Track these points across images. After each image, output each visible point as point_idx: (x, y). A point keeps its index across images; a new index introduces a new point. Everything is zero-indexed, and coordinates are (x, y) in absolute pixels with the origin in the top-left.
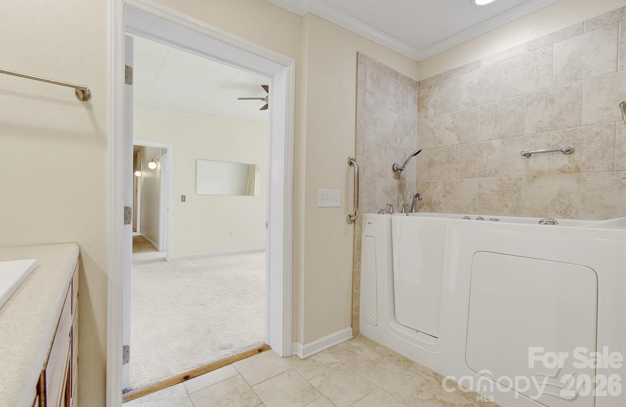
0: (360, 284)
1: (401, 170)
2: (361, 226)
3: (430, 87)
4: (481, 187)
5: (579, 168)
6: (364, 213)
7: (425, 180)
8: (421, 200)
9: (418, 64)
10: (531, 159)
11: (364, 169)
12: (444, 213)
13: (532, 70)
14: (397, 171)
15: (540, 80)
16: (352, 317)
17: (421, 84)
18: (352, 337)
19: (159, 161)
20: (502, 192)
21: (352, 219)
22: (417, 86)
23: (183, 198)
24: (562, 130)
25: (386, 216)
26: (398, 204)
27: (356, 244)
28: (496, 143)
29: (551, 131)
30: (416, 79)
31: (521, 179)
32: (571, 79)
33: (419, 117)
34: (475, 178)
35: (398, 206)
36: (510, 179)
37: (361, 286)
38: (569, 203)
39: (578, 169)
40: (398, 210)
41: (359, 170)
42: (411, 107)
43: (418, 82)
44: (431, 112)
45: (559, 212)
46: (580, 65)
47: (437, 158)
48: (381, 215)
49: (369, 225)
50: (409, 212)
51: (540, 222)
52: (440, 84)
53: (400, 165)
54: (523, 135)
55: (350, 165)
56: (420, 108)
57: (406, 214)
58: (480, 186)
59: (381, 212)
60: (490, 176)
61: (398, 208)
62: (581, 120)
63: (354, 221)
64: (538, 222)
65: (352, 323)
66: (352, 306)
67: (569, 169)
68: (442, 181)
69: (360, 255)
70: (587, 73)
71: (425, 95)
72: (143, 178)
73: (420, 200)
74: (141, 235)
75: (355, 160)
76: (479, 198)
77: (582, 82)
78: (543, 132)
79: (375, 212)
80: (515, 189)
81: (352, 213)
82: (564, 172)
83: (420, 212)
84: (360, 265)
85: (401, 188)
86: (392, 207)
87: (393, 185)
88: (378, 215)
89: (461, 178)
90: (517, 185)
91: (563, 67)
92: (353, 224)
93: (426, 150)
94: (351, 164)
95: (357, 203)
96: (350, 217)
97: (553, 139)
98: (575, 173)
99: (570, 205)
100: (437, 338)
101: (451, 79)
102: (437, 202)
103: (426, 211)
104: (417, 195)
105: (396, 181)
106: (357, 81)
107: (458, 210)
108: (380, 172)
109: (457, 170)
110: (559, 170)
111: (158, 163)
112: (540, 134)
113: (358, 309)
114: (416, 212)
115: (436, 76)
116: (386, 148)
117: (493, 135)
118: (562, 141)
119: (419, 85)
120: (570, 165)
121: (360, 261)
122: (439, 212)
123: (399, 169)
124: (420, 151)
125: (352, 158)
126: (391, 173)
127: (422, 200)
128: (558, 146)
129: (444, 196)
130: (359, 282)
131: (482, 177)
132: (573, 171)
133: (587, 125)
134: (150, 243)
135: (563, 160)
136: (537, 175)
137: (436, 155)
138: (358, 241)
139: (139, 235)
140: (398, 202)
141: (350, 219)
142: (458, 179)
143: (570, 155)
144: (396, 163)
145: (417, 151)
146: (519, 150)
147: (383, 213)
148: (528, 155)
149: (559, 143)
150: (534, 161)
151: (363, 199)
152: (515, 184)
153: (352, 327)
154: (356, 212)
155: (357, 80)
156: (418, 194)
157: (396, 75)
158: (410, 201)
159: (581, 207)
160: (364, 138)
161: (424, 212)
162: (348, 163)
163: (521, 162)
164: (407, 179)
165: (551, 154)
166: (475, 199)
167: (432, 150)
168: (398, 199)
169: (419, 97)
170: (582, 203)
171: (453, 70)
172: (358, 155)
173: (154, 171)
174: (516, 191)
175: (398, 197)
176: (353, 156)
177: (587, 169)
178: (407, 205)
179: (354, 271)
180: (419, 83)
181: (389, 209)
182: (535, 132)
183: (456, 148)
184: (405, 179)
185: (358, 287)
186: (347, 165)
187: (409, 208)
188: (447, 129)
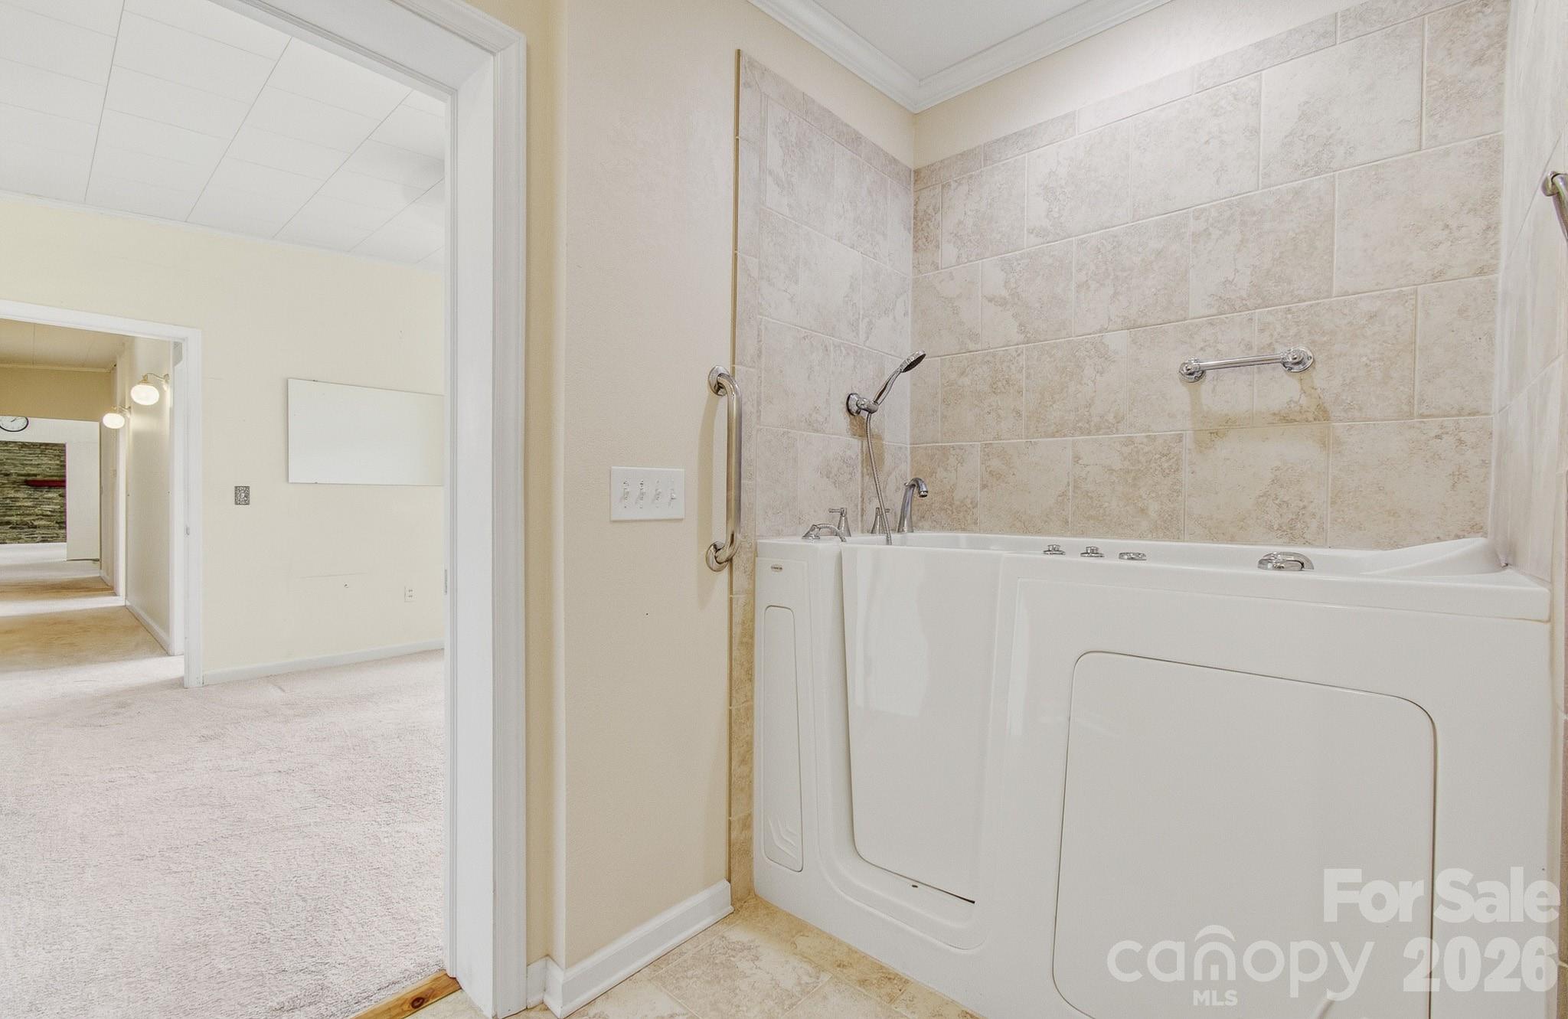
0: (752, 749)
1: (870, 412)
2: (752, 575)
3: (945, 186)
4: (1080, 462)
5: (1325, 411)
6: (762, 536)
7: (934, 442)
8: (926, 496)
9: (917, 120)
10: (1206, 385)
11: (759, 404)
12: (985, 531)
13: (1207, 142)
14: (859, 413)
15: (1227, 171)
16: (730, 846)
17: (922, 175)
18: (730, 909)
19: (167, 382)
20: (1133, 474)
21: (723, 555)
22: (912, 183)
23: (242, 495)
24: (1283, 307)
25: (828, 546)
26: (863, 509)
27: (737, 630)
28: (1118, 341)
29: (1256, 308)
30: (909, 161)
31: (1180, 438)
32: (1305, 169)
33: (917, 266)
34: (1064, 436)
35: (862, 516)
36: (1154, 439)
37: (755, 756)
38: (1301, 504)
39: (1323, 414)
40: (863, 527)
41: (744, 408)
42: (897, 239)
43: (913, 169)
44: (949, 252)
45: (1276, 527)
46: (1329, 130)
47: (966, 381)
48: (811, 543)
49: (777, 573)
50: (893, 530)
51: (1262, 563)
52: (971, 177)
53: (869, 398)
54: (1185, 319)
55: (717, 392)
56: (920, 242)
57: (884, 537)
58: (1077, 459)
59: (812, 532)
60: (1103, 431)
61: (862, 521)
62: (1331, 279)
63: (730, 560)
64: (1257, 562)
65: (730, 868)
66: (730, 816)
67: (1301, 412)
68: (979, 443)
69: (751, 662)
70: (1345, 153)
71: (931, 208)
72: (131, 434)
73: (923, 496)
74: (128, 604)
75: (730, 378)
76: (1074, 492)
77: (1334, 176)
78: (1235, 311)
79: (795, 535)
80: (1165, 465)
81: (722, 538)
82: (1288, 421)
83: (922, 528)
84: (752, 690)
85: (872, 461)
86: (846, 519)
87: (848, 453)
88: (804, 543)
89: (1027, 437)
90: (1172, 455)
91: (1286, 137)
92: (726, 571)
93: (937, 358)
94: (718, 388)
95: (735, 509)
96: (717, 550)
97: (1262, 331)
98: (1317, 422)
99: (1304, 507)
100: (973, 902)
101: (1001, 163)
102: (968, 501)
103: (937, 526)
104: (915, 484)
105: (856, 443)
106: (738, 140)
107: (1022, 523)
108: (810, 415)
109: (1019, 413)
110: (1274, 414)
111: (165, 387)
112: (1227, 318)
113: (747, 823)
114: (913, 532)
115: (961, 154)
116: (826, 346)
117: (1110, 319)
118: (1282, 337)
119: (919, 178)
120: (1304, 401)
121: (751, 680)
122: (972, 531)
123: (865, 410)
124: (923, 357)
125: (722, 370)
126: (842, 420)
127: (929, 495)
128: (1274, 349)
129: (984, 486)
130: (750, 744)
131: (1082, 434)
132: (1311, 417)
133: (1346, 294)
134: (148, 630)
135: (1284, 390)
136: (1221, 427)
137: (963, 373)
138: (743, 623)
139: (124, 604)
140: (863, 501)
141: (716, 558)
142: (1022, 439)
143: (1304, 375)
144: (855, 392)
145: (913, 359)
146: (1176, 360)
147: (817, 537)
148: (1196, 375)
149: (1277, 342)
150: (1214, 390)
151: (755, 496)
152: (1165, 452)
153: (730, 881)
154: (733, 535)
155: (737, 134)
156: (916, 480)
157: (854, 140)
158: (895, 498)
159: (1332, 513)
160: (760, 314)
161: (933, 528)
162: (709, 382)
163: (1180, 392)
164: (888, 439)
165: (1256, 370)
166: (1064, 494)
167: (953, 358)
168: (862, 494)
169: (916, 211)
170: (1333, 503)
171: (1005, 138)
172: (741, 364)
173: (155, 411)
174: (1167, 471)
175: (862, 488)
176: (724, 367)
177: (1345, 411)
178: (888, 510)
179: (734, 712)
180: (915, 172)
181: (839, 525)
182: (1214, 311)
183: (1015, 354)
184: (880, 437)
185: (747, 759)
186: (706, 391)
187: (892, 520)
188: (990, 301)
